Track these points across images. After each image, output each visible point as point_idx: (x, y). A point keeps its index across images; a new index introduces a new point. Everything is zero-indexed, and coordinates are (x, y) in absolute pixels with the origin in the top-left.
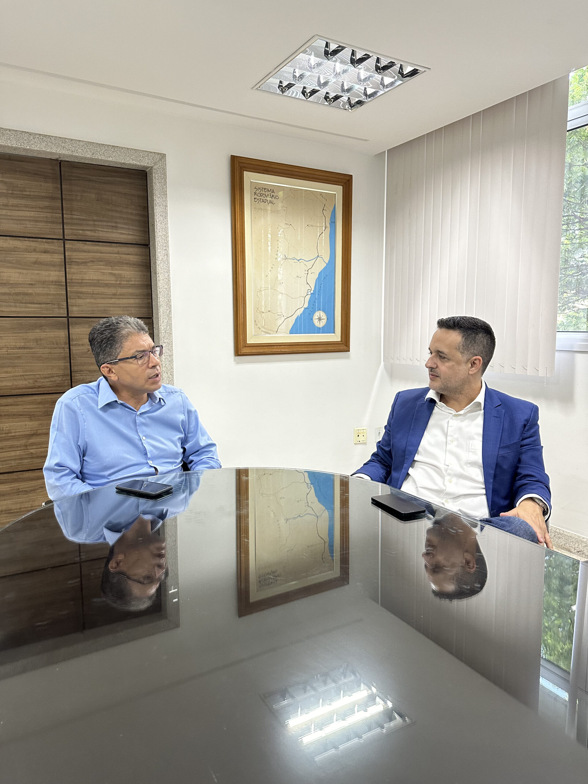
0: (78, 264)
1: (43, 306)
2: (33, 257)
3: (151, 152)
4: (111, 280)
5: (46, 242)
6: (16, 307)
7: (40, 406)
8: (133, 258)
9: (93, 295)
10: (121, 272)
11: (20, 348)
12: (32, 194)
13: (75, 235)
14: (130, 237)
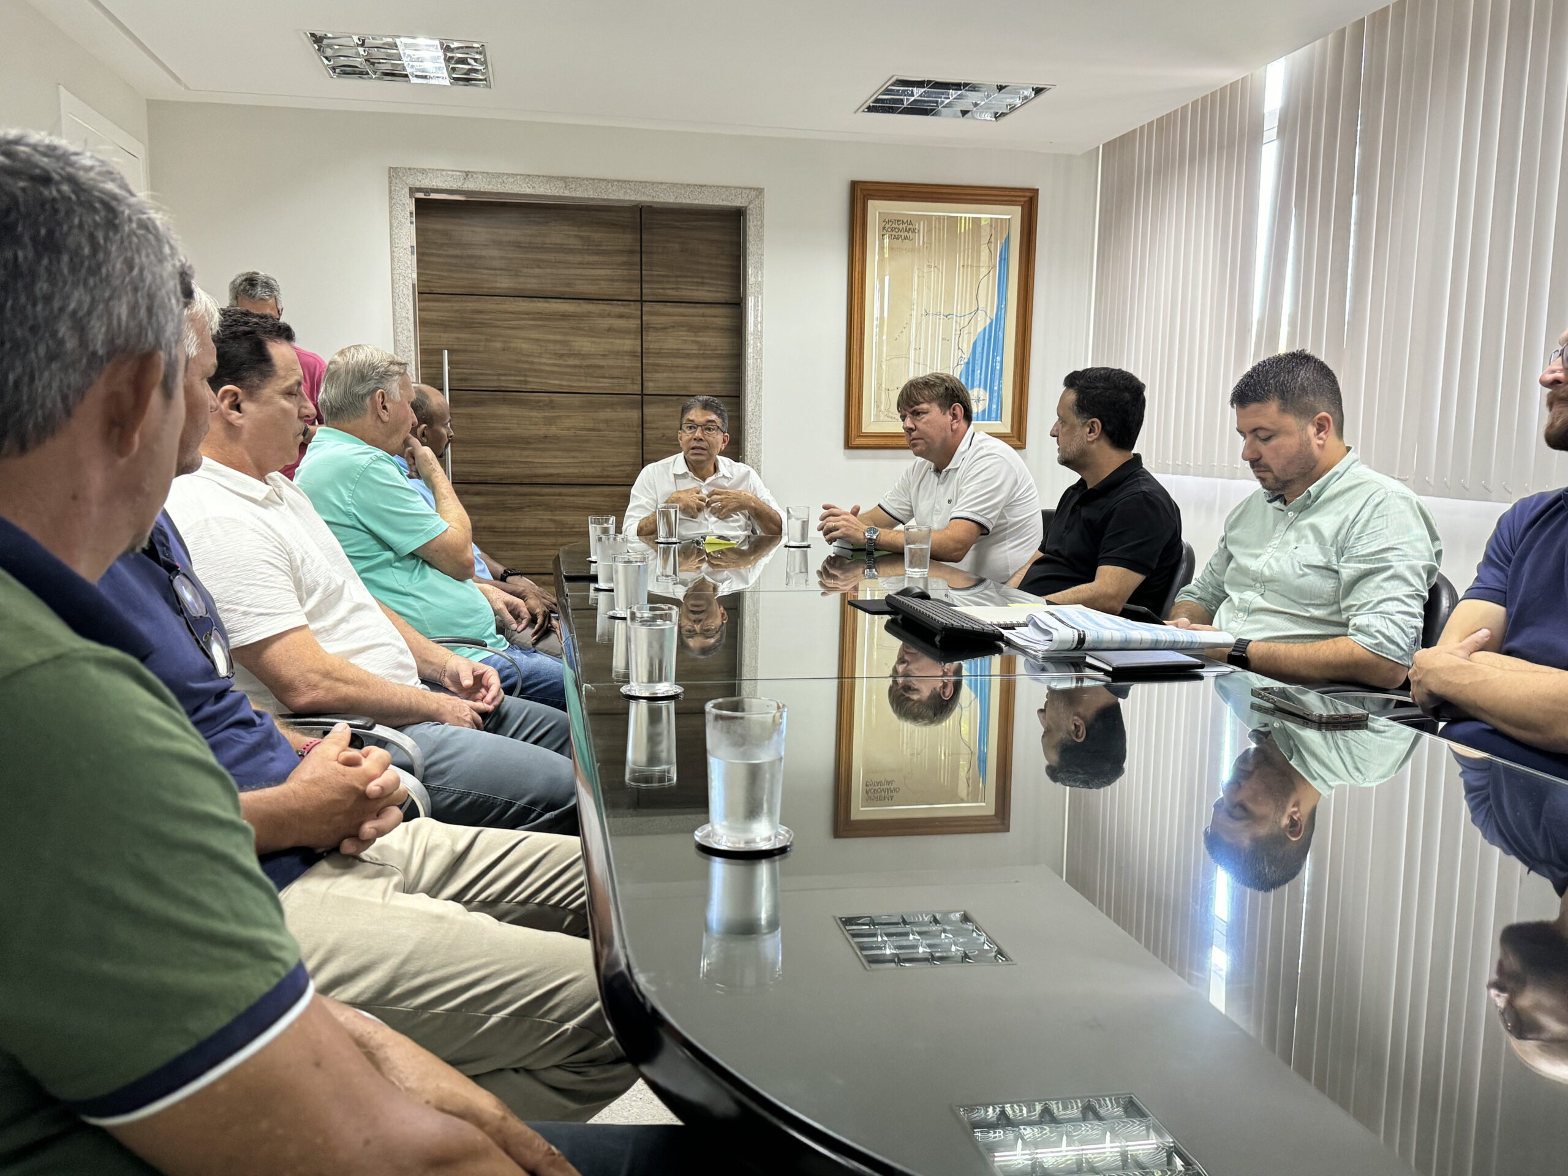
0: (657, 329)
1: (616, 381)
2: (607, 322)
3: (746, 188)
4: (693, 349)
5: (622, 305)
6: (586, 381)
7: (607, 499)
8: (721, 322)
9: (671, 368)
10: (705, 339)
11: (589, 430)
12: (609, 248)
13: (654, 295)
14: (719, 295)
